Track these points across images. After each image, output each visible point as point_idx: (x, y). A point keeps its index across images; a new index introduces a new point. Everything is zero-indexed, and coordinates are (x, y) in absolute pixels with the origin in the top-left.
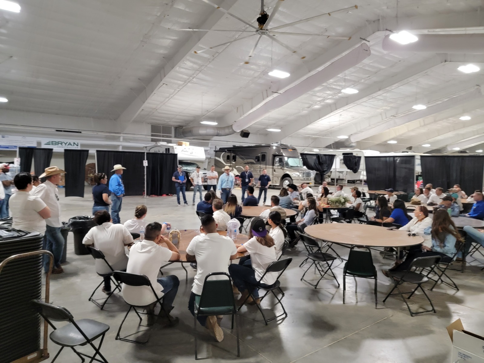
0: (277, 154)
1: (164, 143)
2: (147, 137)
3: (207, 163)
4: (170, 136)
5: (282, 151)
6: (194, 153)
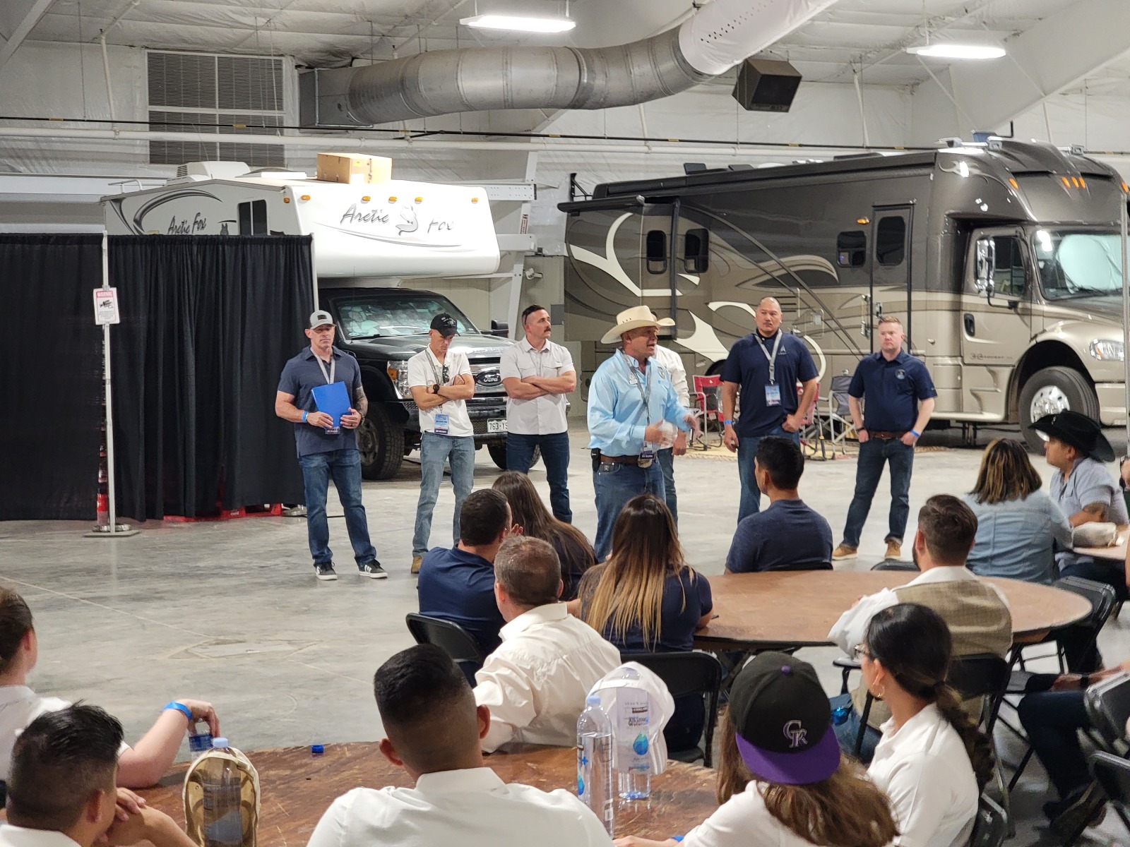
0: (985, 208)
1: (234, 171)
2: (123, 134)
3: (517, 284)
4: (272, 119)
5: (1014, 188)
6: (424, 226)
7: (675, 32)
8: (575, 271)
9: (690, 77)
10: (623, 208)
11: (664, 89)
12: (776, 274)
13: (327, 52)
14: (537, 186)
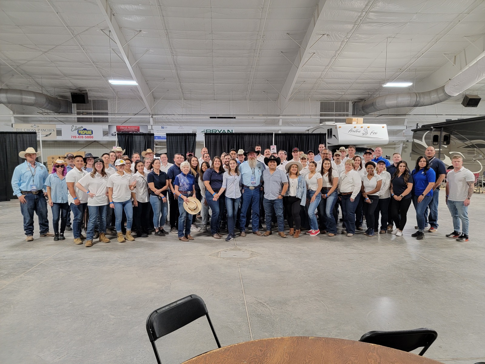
1: (331, 123)
2: (315, 117)
4: (345, 113)
6: (369, 133)
7: (444, 87)
8: (415, 145)
9: (448, 97)
10: (428, 130)
11: (440, 101)
12: (469, 145)
13: (359, 99)
14: (407, 126)
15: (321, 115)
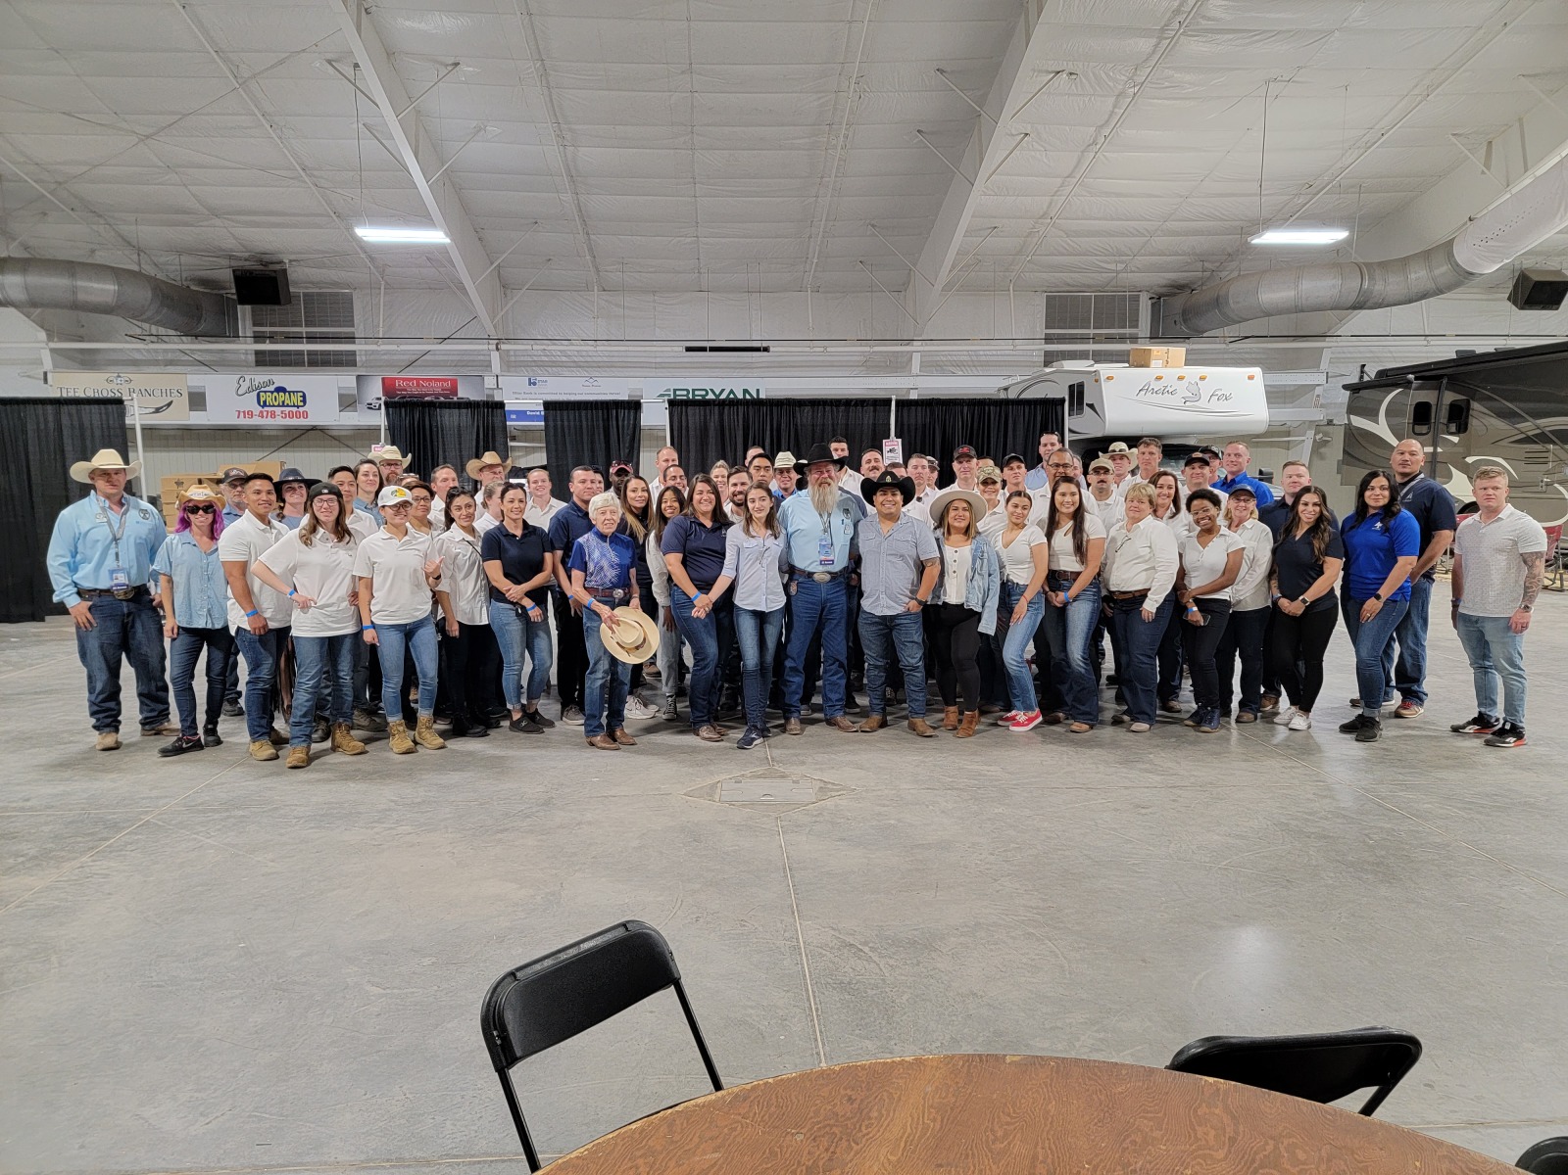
2: (1027, 347)
3: (1309, 445)
4: (1129, 333)
6: (1205, 397)
7: (1450, 243)
8: (1353, 436)
9: (1463, 277)
10: (1396, 385)
11: (1437, 289)
12: (1530, 433)
13: (1172, 286)
14: (1330, 374)
15: (1048, 339)
